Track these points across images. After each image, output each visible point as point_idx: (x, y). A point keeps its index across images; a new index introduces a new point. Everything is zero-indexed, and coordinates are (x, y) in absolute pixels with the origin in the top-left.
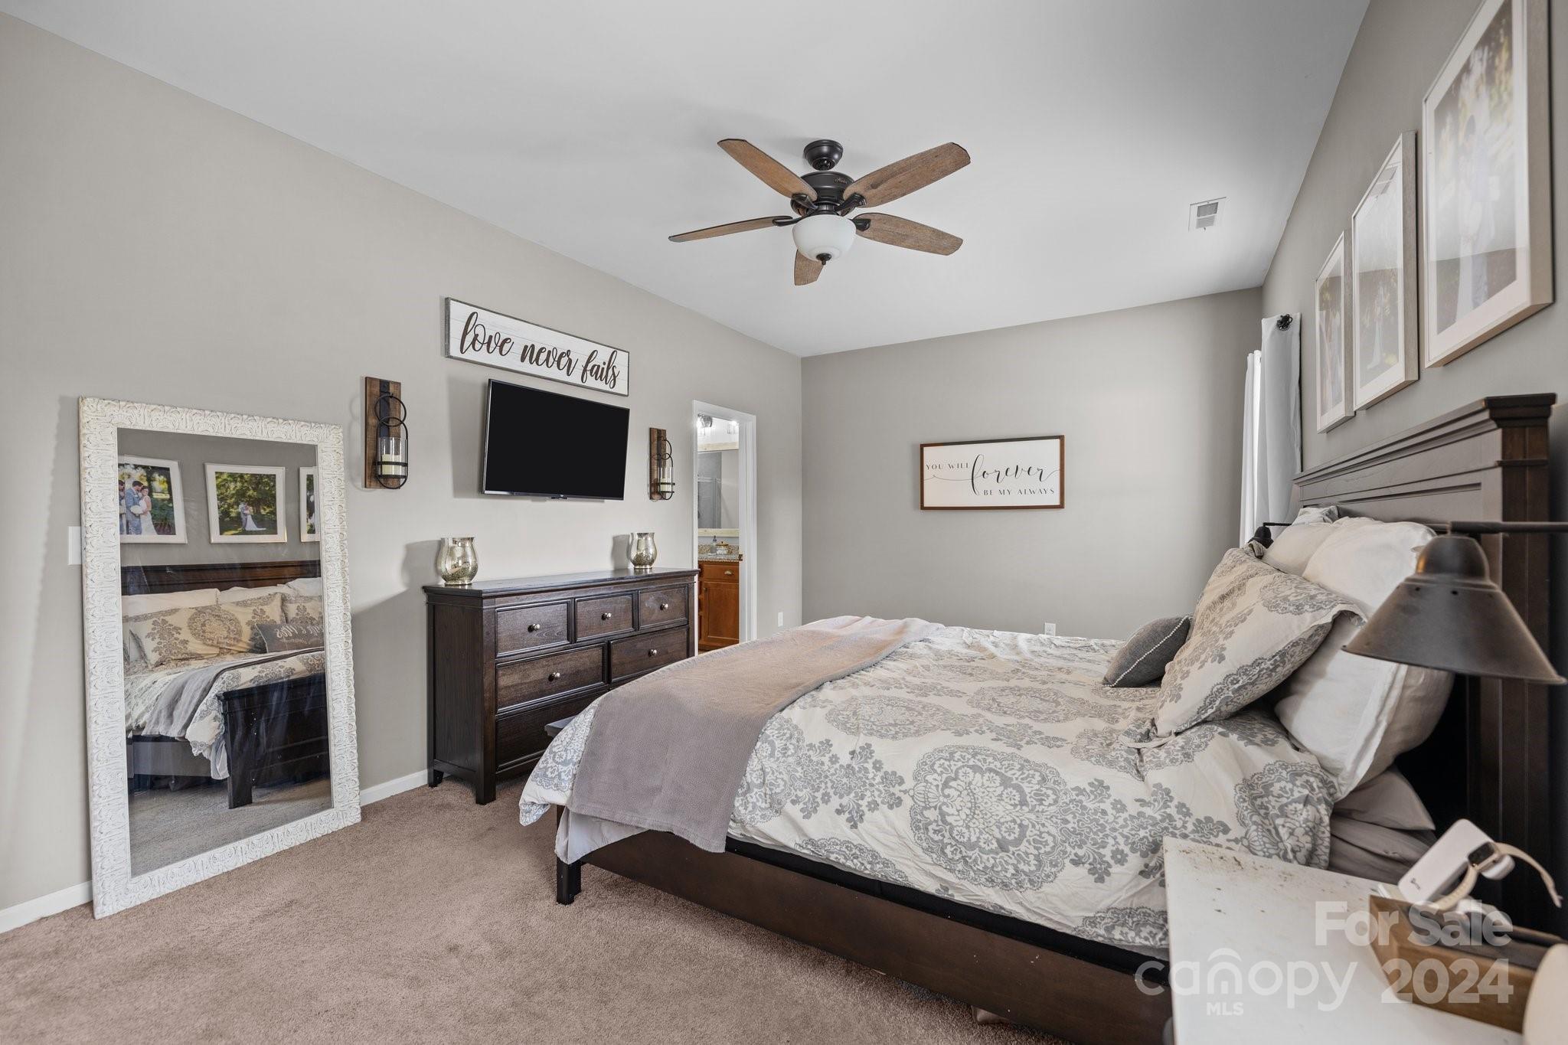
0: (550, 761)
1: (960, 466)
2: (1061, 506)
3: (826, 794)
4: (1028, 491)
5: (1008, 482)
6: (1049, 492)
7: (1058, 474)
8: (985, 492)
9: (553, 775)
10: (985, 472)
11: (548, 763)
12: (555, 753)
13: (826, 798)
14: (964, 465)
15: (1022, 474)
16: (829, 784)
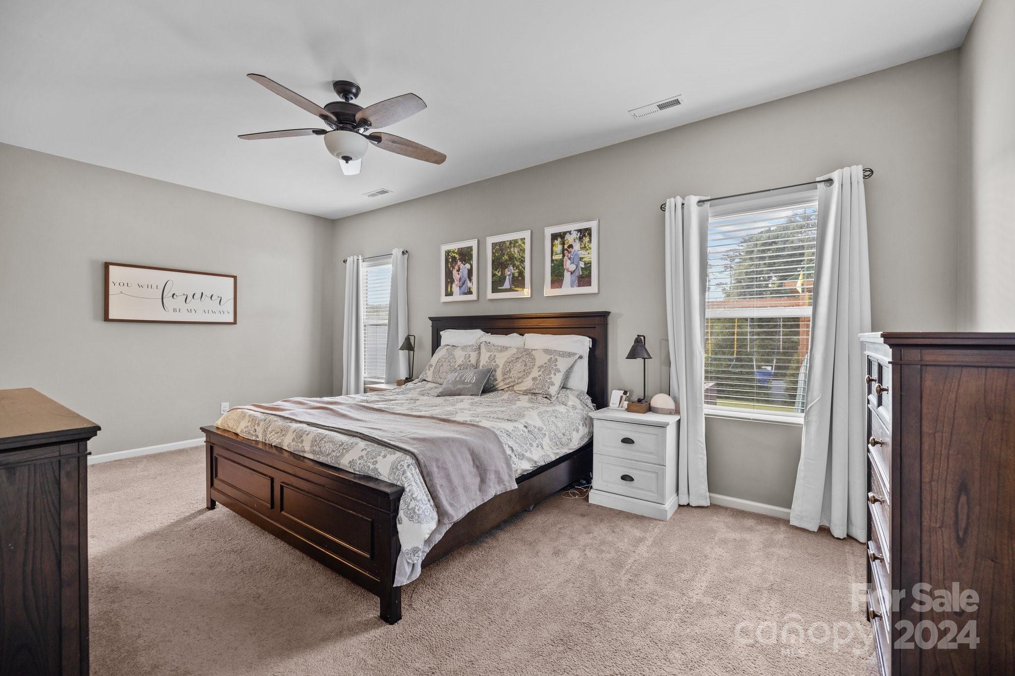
0: (422, 506)
1: (150, 286)
2: (235, 323)
3: (530, 444)
4: (210, 312)
5: (193, 304)
6: (226, 313)
7: (232, 301)
8: (175, 310)
9: (429, 513)
10: (174, 294)
11: (422, 508)
12: (421, 500)
13: (531, 445)
14: (154, 286)
15: (206, 299)
16: (530, 440)
